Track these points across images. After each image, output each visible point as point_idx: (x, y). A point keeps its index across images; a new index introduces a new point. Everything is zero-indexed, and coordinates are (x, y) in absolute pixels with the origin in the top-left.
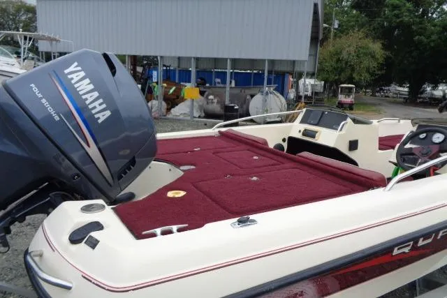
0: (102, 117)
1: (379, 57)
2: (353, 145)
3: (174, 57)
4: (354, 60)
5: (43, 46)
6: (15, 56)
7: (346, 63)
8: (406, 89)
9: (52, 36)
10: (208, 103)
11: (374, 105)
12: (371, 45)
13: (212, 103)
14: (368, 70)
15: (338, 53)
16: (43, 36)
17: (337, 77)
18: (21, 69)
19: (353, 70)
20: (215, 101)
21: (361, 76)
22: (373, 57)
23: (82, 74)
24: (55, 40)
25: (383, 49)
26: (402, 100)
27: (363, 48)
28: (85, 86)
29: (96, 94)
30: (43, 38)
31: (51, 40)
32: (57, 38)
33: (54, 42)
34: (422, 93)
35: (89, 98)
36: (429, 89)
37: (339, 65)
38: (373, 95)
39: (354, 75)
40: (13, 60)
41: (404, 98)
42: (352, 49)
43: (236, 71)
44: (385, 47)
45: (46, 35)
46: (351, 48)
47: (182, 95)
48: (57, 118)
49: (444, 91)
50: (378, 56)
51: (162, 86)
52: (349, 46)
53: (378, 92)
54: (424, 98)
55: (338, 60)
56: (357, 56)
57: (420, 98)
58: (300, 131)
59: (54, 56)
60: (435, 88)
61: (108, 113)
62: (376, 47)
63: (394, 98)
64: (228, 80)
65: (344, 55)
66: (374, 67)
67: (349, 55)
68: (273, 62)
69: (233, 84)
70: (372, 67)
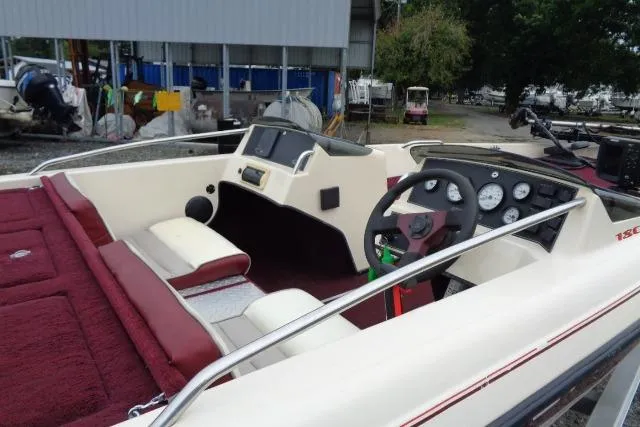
1: (463, 47)
2: (330, 199)
4: (428, 51)
7: (419, 56)
8: (502, 94)
10: (197, 117)
11: (458, 116)
12: (452, 28)
13: (205, 116)
15: (407, 41)
17: (405, 77)
19: (428, 65)
20: (209, 113)
21: (440, 74)
22: (456, 45)
25: (468, 35)
26: (497, 108)
27: (442, 33)
34: (523, 99)
36: (533, 93)
38: (459, 103)
39: (430, 74)
41: (501, 106)
42: (426, 34)
43: (253, 67)
44: (471, 32)
46: (424, 33)
47: (154, 105)
49: (552, 96)
50: (462, 45)
51: (121, 91)
52: (422, 30)
53: (467, 98)
55: (408, 51)
56: (434, 45)
57: (521, 105)
58: (240, 171)
60: (540, 92)
62: (458, 31)
63: (487, 106)
64: (225, 81)
65: (415, 43)
66: (457, 62)
67: (422, 43)
68: (309, 51)
69: (248, 87)
70: (454, 62)
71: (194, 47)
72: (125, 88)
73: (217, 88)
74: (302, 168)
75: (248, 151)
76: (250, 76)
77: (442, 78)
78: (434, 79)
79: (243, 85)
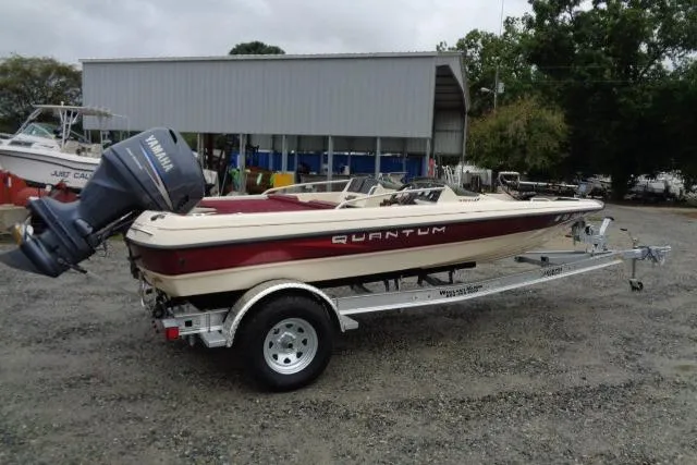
0: (168, 168)
1: (560, 134)
3: (267, 136)
4: (524, 138)
5: (89, 124)
6: (54, 136)
7: (514, 143)
8: (608, 180)
9: (102, 110)
12: (549, 117)
14: (546, 152)
15: (502, 129)
16: (92, 110)
18: (62, 152)
19: (524, 152)
21: (536, 160)
22: (552, 133)
23: (156, 142)
24: (106, 115)
25: (566, 122)
27: (539, 120)
28: (157, 149)
29: (164, 154)
30: (91, 113)
31: (100, 115)
32: (108, 111)
33: (105, 118)
34: (632, 186)
35: (160, 156)
37: (503, 145)
39: (527, 160)
40: (52, 141)
42: (521, 123)
43: (352, 154)
44: (568, 119)
45: (96, 108)
46: (520, 121)
47: (271, 184)
48: (141, 167)
49: (666, 182)
50: (559, 132)
51: (245, 173)
52: (517, 118)
54: (637, 192)
55: (503, 139)
56: (529, 133)
57: (632, 192)
59: (104, 136)
61: (171, 166)
62: (555, 119)
64: (329, 166)
65: (511, 131)
66: (555, 149)
67: (517, 130)
68: (404, 141)
69: (347, 171)
70: (551, 149)
71: (299, 138)
72: (249, 171)
73: (318, 172)
74: (372, 193)
75: (349, 190)
76: (349, 162)
77: (538, 164)
78: (531, 165)
79: (343, 170)
